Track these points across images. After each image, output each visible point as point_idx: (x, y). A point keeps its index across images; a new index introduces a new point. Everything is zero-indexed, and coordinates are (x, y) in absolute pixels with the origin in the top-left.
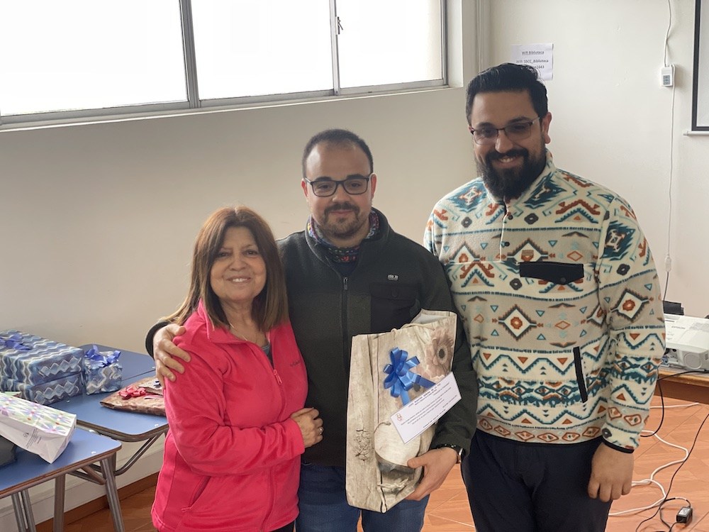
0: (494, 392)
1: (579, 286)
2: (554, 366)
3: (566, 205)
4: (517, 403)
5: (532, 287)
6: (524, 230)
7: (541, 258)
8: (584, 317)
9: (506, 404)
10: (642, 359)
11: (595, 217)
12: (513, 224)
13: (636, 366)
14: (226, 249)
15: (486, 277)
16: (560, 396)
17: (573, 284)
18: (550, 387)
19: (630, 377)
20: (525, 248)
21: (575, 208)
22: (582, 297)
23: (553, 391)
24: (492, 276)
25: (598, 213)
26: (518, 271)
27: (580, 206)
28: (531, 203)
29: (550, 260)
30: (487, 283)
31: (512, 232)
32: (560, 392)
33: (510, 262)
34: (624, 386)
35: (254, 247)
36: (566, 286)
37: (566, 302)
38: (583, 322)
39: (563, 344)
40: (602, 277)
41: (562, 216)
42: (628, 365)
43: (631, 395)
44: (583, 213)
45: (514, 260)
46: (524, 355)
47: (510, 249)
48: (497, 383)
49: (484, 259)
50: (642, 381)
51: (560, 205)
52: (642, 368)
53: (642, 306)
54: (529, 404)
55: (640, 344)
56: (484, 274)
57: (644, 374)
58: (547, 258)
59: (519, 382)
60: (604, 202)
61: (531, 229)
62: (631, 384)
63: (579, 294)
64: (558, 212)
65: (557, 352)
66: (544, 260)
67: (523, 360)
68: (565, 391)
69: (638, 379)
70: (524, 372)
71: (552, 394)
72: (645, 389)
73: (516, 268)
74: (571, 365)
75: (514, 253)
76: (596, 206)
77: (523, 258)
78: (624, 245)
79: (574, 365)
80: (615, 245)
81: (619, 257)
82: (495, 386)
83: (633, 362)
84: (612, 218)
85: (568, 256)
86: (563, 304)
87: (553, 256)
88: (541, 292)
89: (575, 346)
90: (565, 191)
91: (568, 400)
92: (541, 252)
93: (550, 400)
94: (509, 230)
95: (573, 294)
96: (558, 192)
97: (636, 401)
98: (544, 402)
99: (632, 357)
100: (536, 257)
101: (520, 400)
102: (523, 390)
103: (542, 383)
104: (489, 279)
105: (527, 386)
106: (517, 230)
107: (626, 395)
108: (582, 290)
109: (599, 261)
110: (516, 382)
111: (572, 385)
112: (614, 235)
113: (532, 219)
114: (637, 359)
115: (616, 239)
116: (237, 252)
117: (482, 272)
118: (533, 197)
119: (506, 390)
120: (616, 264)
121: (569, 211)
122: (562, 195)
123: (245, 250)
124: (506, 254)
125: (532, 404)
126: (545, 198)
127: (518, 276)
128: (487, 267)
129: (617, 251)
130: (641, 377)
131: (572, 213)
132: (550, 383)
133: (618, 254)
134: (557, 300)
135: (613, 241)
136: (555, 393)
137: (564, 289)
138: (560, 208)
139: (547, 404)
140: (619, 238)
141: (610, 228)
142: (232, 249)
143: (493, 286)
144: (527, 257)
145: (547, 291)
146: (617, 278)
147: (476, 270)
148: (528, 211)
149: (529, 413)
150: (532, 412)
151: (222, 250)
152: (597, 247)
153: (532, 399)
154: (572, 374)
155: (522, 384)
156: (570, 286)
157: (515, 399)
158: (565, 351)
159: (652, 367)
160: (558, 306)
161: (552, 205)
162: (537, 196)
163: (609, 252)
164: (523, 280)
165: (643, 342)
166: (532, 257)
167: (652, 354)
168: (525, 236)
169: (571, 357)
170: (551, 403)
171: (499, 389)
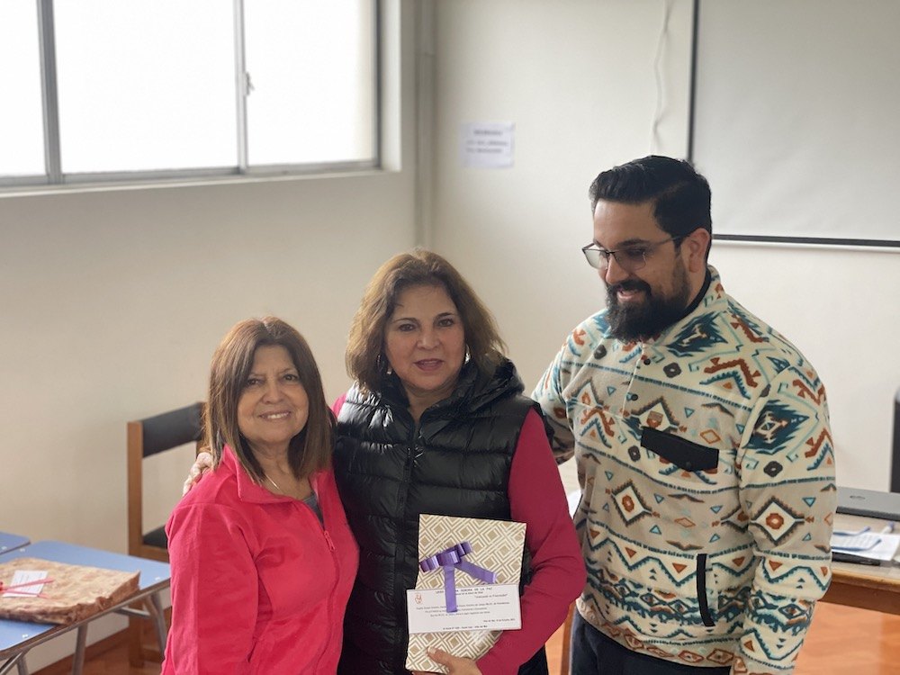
0: (598, 582)
1: (711, 477)
2: (667, 572)
3: (720, 362)
4: (620, 605)
5: (652, 464)
6: (660, 383)
7: (670, 428)
8: (717, 517)
9: (608, 602)
10: (781, 598)
11: (750, 390)
12: (647, 372)
13: (773, 607)
14: (256, 375)
15: (604, 433)
16: (673, 612)
17: (703, 473)
18: (661, 597)
19: (763, 621)
20: (654, 409)
21: (730, 370)
22: (714, 492)
23: (664, 603)
24: (611, 434)
25: (754, 385)
26: (639, 437)
27: (738, 368)
28: (676, 348)
29: (679, 434)
30: (605, 442)
31: (644, 382)
32: (673, 606)
33: (633, 423)
34: (755, 631)
35: (293, 371)
36: (692, 474)
37: (691, 494)
38: (715, 524)
39: (685, 545)
40: (745, 473)
41: (710, 376)
42: (761, 603)
43: (762, 645)
44: (738, 380)
45: (638, 421)
46: (633, 547)
47: (637, 405)
48: (601, 571)
49: (607, 408)
50: (780, 629)
51: (712, 360)
52: (781, 610)
53: (794, 526)
54: (633, 610)
55: (782, 577)
56: (603, 429)
57: (784, 620)
58: (675, 430)
59: (624, 580)
60: (770, 368)
61: (668, 385)
62: (764, 630)
63: (712, 488)
64: (707, 371)
65: (673, 554)
66: (672, 433)
67: (632, 553)
68: (679, 607)
69: (773, 625)
70: (631, 568)
71: (662, 606)
72: (782, 640)
73: (639, 433)
74: (691, 576)
75: (641, 412)
76: (757, 374)
77: (648, 421)
78: (782, 436)
79: (695, 578)
80: (768, 434)
81: (771, 451)
82: (599, 575)
83: (769, 600)
84: (772, 395)
85: (702, 435)
86: (686, 495)
87: (684, 429)
88: (661, 472)
89: (701, 552)
90: (727, 342)
91: (684, 619)
92: (671, 420)
93: (660, 613)
94: (641, 378)
95: (702, 486)
96: (716, 341)
97: (768, 655)
98: (652, 614)
99: (768, 594)
100: (664, 425)
101: (624, 603)
102: (628, 592)
103: (649, 590)
104: (607, 437)
105: (632, 588)
106: (651, 381)
107: (756, 644)
108: (715, 484)
109: (741, 452)
110: (620, 578)
111: (691, 605)
112: (768, 420)
113: (673, 370)
114: (775, 598)
115: (771, 425)
116: (271, 379)
117: (602, 425)
118: (680, 341)
119: (608, 585)
120: (765, 460)
121: (720, 373)
122: (719, 347)
123: (281, 375)
124: (629, 411)
125: (636, 612)
126: (696, 345)
127: (638, 444)
128: (608, 420)
129: (770, 441)
130: (777, 623)
131: (724, 376)
132: (661, 592)
133: (770, 446)
134: (679, 488)
135: (765, 428)
136: (667, 607)
137: (689, 476)
138: (711, 365)
139: (656, 617)
140: (777, 425)
141: (766, 408)
142: (265, 375)
143: (610, 447)
144: (654, 422)
145: (668, 473)
146: (764, 478)
147: (596, 420)
148: (671, 359)
149: (632, 623)
150: (635, 622)
151: (251, 377)
152: (741, 433)
153: (637, 607)
154: (690, 590)
155: (627, 583)
156: (699, 475)
157: (617, 599)
158: (685, 556)
159: (798, 612)
160: (679, 497)
161: (702, 358)
162: (686, 341)
163: (757, 442)
164: (643, 451)
165: (786, 575)
166: (659, 423)
167: (800, 594)
168: (658, 392)
169: (692, 566)
170: (660, 617)
171: (602, 580)
